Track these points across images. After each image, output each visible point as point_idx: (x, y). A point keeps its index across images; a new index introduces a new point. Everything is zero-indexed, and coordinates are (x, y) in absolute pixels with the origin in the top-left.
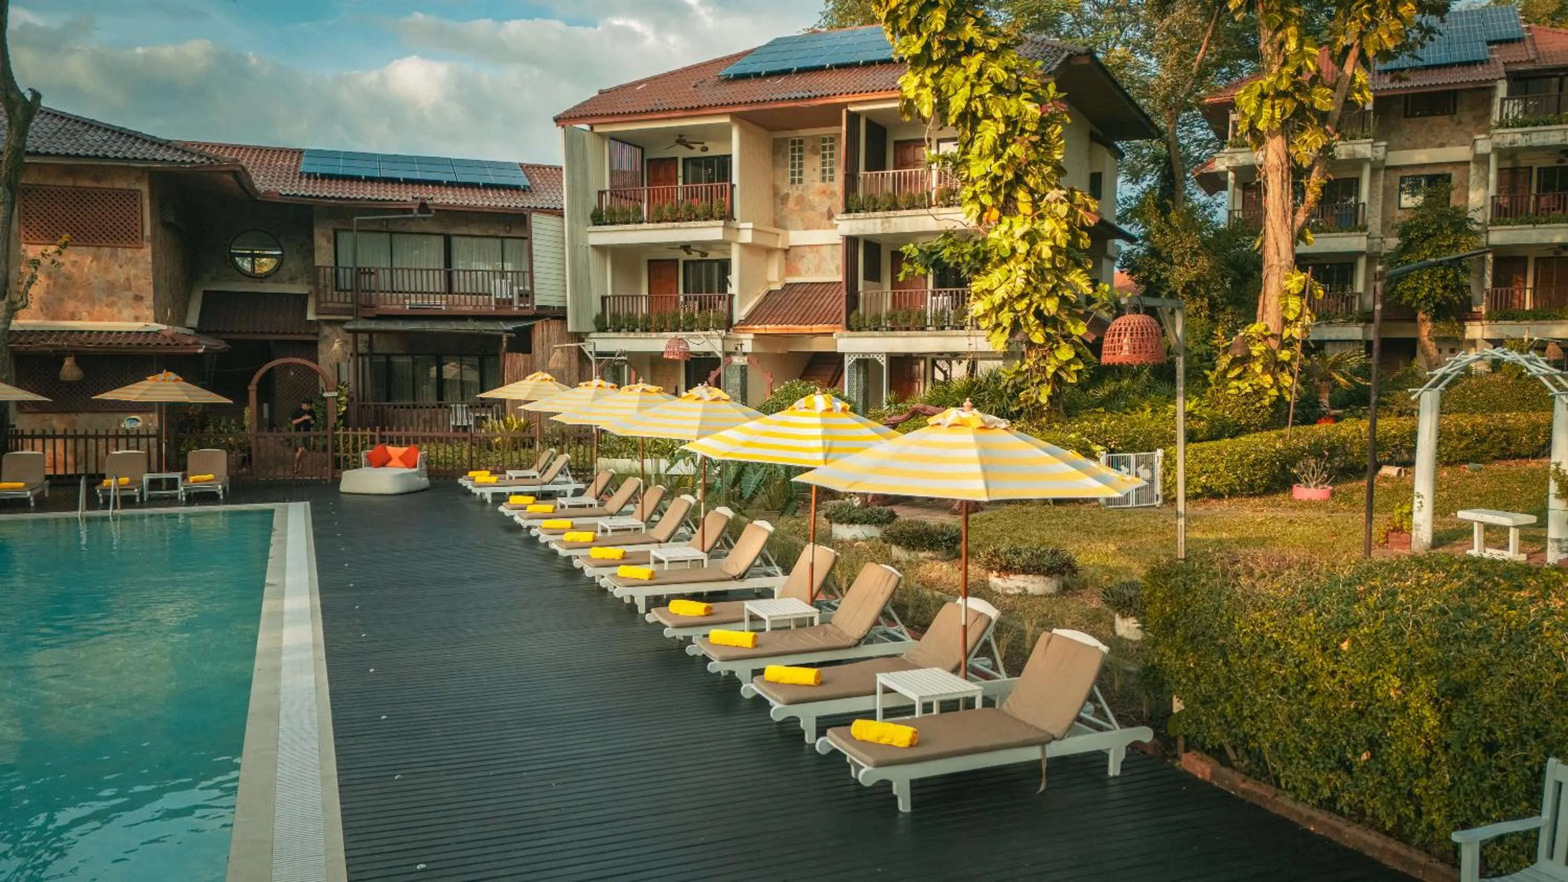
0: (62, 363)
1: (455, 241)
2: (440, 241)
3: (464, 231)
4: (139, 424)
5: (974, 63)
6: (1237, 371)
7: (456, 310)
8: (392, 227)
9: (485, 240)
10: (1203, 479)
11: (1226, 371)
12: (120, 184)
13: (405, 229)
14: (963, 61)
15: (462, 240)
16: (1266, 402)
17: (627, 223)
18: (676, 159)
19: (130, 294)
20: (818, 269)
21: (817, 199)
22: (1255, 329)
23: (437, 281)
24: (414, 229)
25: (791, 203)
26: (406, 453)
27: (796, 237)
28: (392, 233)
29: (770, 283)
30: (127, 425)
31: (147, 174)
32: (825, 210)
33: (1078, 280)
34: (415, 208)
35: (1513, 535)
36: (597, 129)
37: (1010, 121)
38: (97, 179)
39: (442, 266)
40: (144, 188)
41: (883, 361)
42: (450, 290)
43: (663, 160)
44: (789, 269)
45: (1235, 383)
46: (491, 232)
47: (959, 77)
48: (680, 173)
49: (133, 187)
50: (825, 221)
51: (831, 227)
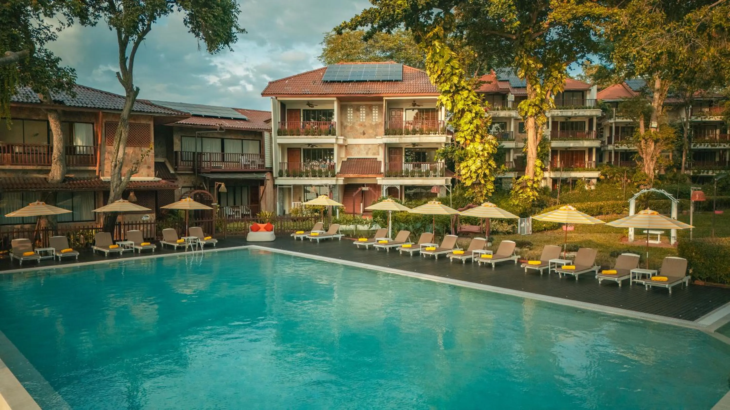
0: (129, 194)
1: (225, 140)
2: (220, 140)
3: (229, 137)
4: (148, 218)
5: (465, 93)
6: (521, 191)
7: (228, 169)
8: (203, 135)
9: (235, 140)
10: (544, 225)
11: (518, 191)
12: (143, 122)
13: (208, 136)
14: (460, 92)
15: (228, 140)
16: (531, 200)
17: (293, 135)
18: (300, 110)
19: (146, 166)
20: (359, 153)
21: (359, 127)
22: (526, 177)
23: (219, 158)
24: (211, 136)
25: (348, 129)
26: (266, 226)
27: (350, 141)
28: (202, 137)
29: (342, 158)
30: (144, 218)
31: (152, 119)
32: (362, 131)
33: (492, 163)
34: (218, 128)
35: (659, 236)
36: (278, 99)
37: (476, 113)
38: (134, 119)
39: (220, 152)
40: (152, 123)
41: (399, 188)
42: (223, 160)
43: (293, 110)
44: (347, 153)
45: (521, 195)
46: (239, 138)
47: (459, 97)
48: (302, 115)
49: (148, 123)
50: (362, 135)
51: (365, 138)
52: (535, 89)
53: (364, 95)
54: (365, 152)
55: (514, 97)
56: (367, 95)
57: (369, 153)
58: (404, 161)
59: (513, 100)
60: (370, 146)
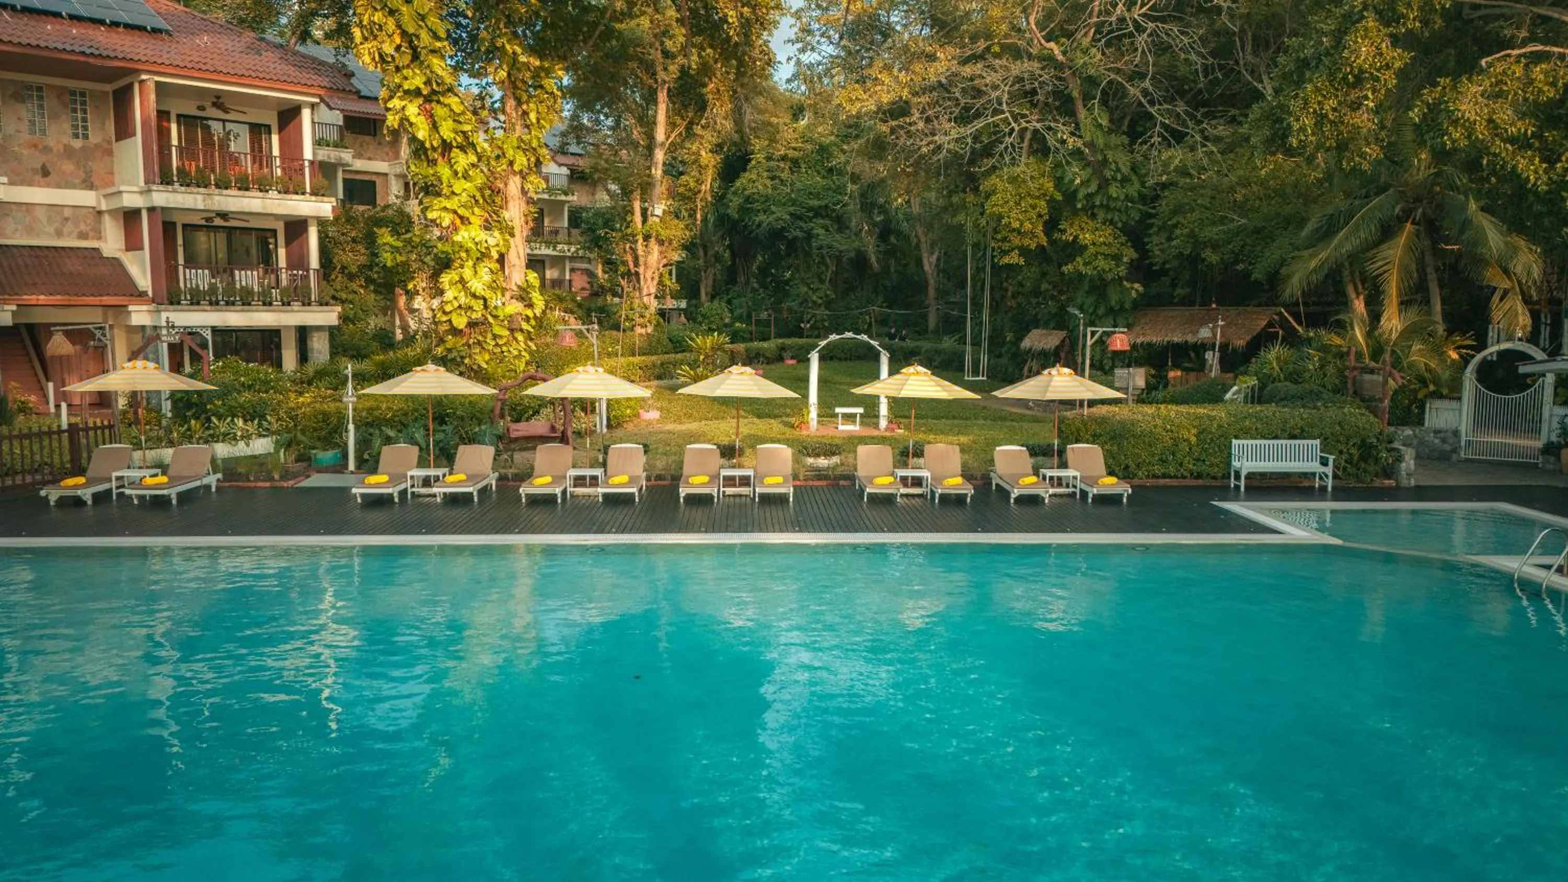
16: (523, 361)
45: (505, 348)
50: (38, 178)
51: (48, 186)
52: (525, 113)
53: (82, 59)
54: (51, 230)
55: (341, 117)
56: (92, 60)
57: (66, 230)
58: (181, 260)
59: (341, 123)
60: (67, 213)
